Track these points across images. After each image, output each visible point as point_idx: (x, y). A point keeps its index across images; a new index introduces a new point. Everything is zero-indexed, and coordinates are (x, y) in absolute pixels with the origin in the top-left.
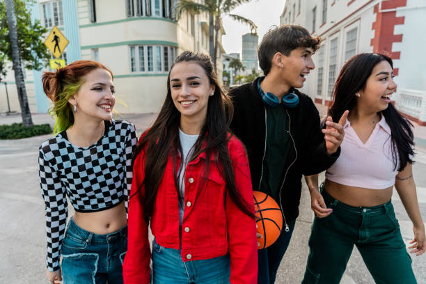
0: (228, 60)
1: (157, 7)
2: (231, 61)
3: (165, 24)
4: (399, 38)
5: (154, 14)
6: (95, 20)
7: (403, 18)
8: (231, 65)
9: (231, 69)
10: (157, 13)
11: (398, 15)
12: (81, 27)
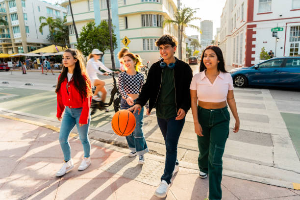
0: (190, 40)
1: (155, 22)
2: (192, 40)
3: (159, 29)
4: (255, 39)
5: (153, 25)
6: (127, 27)
7: (256, 32)
8: (192, 44)
9: (192, 46)
10: (155, 25)
11: (254, 30)
12: (121, 30)
